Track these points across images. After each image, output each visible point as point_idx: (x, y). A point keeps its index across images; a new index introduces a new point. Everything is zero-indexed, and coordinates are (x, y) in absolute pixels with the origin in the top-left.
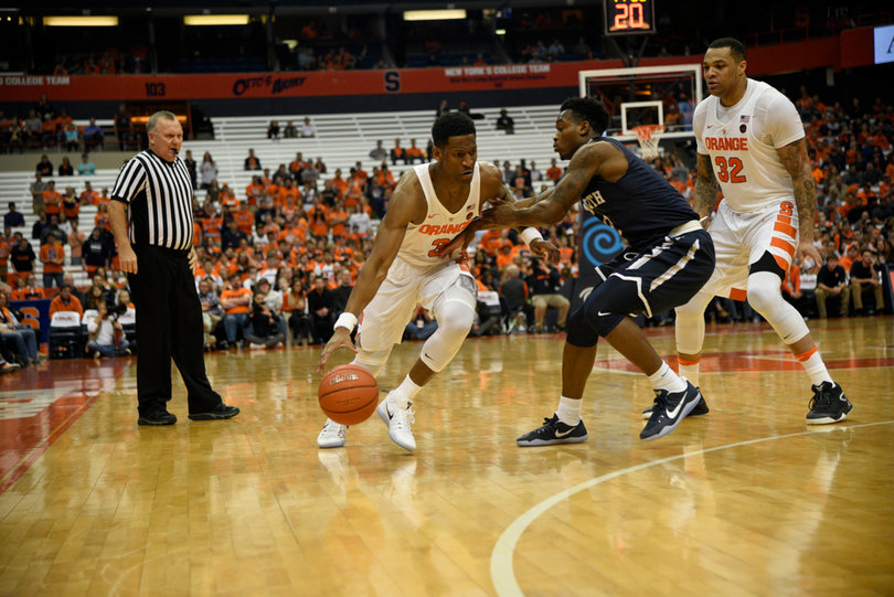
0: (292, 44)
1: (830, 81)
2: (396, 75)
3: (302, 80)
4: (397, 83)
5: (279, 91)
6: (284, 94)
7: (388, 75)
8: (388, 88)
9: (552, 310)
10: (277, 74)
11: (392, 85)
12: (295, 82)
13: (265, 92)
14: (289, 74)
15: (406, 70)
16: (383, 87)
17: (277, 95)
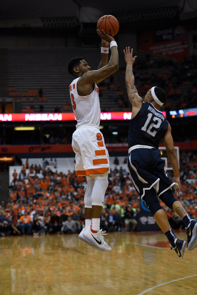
0: (48, 136)
3: (51, 147)
9: (131, 224)
10: (43, 145)
12: (49, 148)
13: (39, 151)
17: (43, 152)
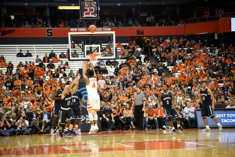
0: (13, 17)
1: (216, 38)
2: (51, 30)
3: (13, 31)
4: (51, 33)
5: (4, 35)
6: (6, 36)
7: (48, 30)
8: (48, 35)
10: (3, 28)
11: (50, 34)
12: (11, 32)
14: (8, 29)
15: (55, 28)
16: (46, 35)
17: (3, 36)
